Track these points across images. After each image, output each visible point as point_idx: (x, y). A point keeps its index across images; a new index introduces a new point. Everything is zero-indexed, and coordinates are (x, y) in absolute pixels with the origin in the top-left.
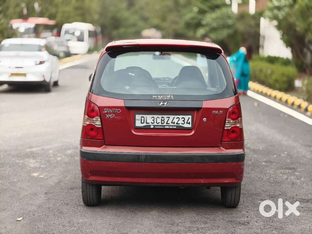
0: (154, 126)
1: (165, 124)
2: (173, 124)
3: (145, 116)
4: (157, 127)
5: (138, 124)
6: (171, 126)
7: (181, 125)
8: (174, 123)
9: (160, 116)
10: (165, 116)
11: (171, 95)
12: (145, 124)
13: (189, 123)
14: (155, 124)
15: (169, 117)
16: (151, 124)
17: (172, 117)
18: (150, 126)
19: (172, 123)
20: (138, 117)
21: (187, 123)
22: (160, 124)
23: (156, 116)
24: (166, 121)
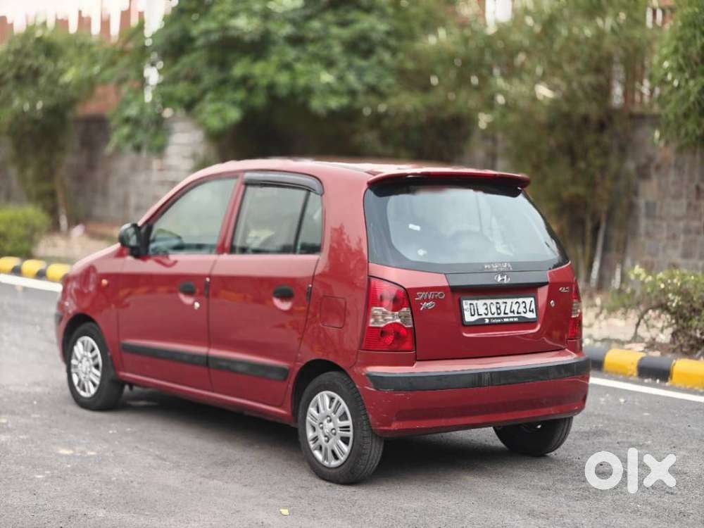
0: (490, 319)
1: (502, 315)
2: (512, 315)
3: (474, 302)
4: (494, 321)
5: (468, 318)
6: (511, 317)
7: (523, 315)
8: (513, 312)
9: (494, 301)
10: (500, 301)
11: (507, 263)
12: (476, 317)
13: (532, 311)
14: (490, 315)
15: (506, 303)
16: (484, 316)
17: (509, 301)
18: (483, 319)
19: (511, 312)
20: (466, 304)
21: (530, 311)
22: (496, 316)
23: (488, 302)
24: (502, 309)
